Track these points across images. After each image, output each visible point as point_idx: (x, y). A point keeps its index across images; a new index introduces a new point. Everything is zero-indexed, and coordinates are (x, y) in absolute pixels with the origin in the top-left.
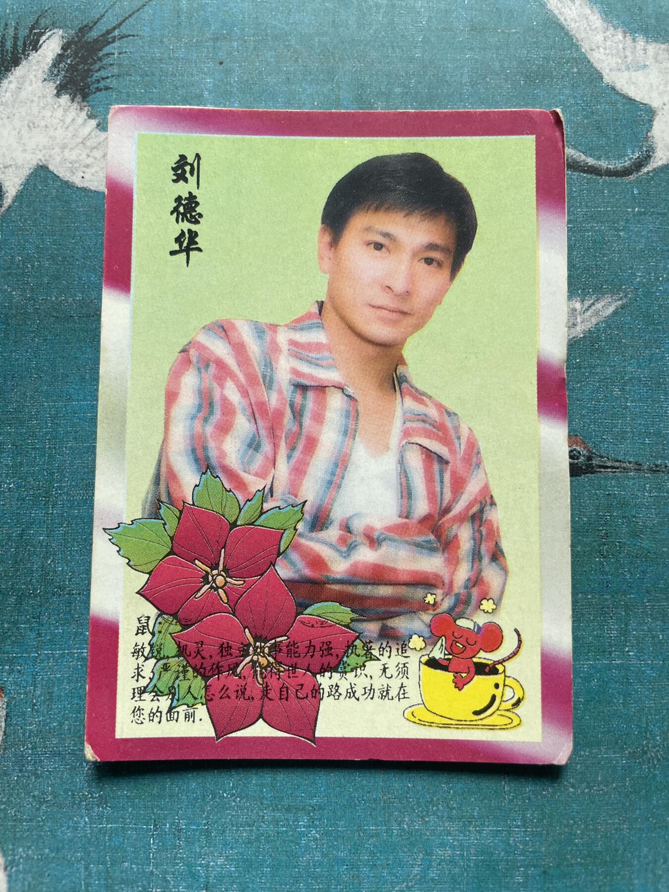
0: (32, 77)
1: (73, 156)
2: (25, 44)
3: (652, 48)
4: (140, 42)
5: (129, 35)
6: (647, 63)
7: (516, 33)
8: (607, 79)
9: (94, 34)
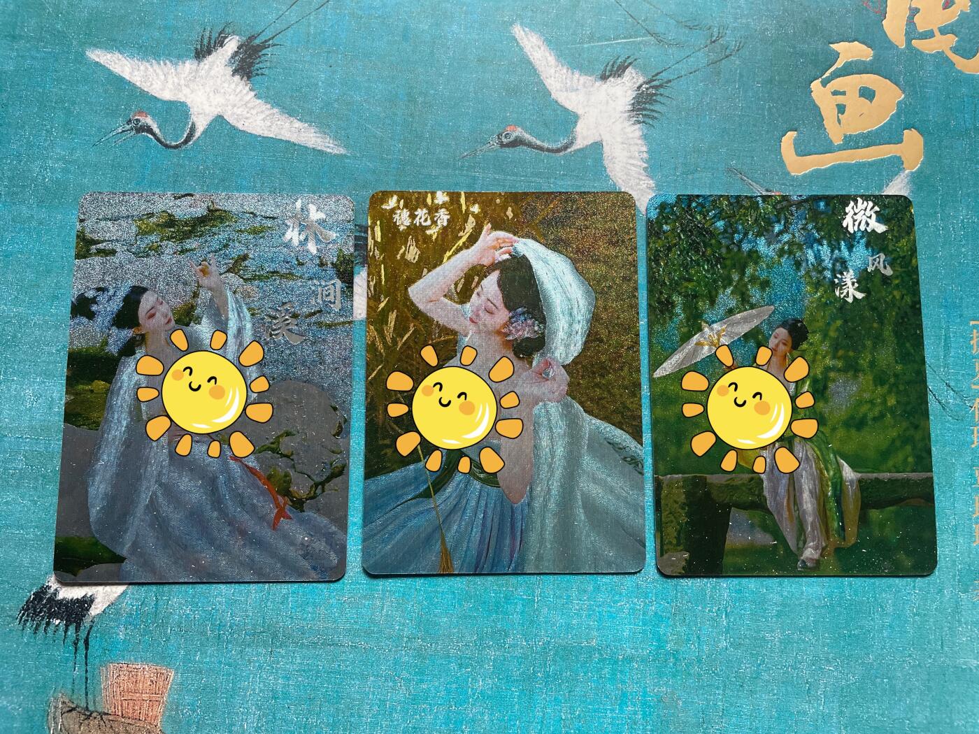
0: (218, 63)
1: (239, 111)
2: (215, 42)
3: (583, 79)
4: (284, 49)
5: (278, 44)
6: (579, 88)
7: (503, 65)
8: (553, 96)
9: (257, 42)
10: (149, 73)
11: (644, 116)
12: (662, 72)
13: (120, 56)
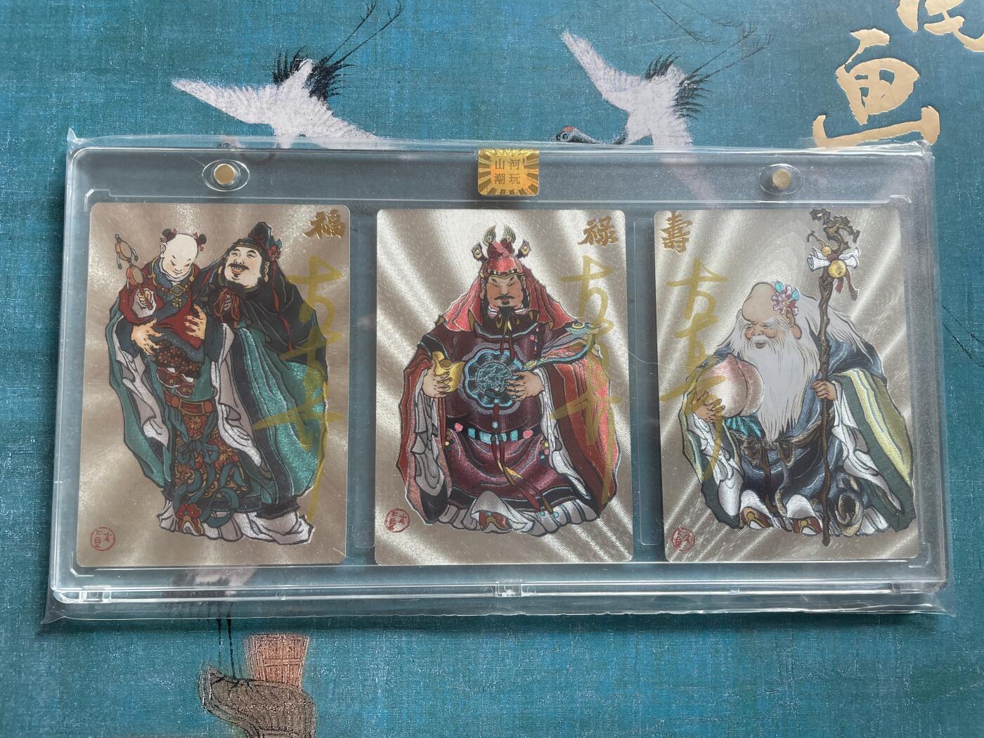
0: (296, 86)
1: (319, 130)
2: (291, 66)
3: (630, 78)
4: (355, 69)
5: (348, 65)
6: (627, 87)
7: (556, 71)
8: (604, 96)
9: (330, 63)
10: (232, 99)
11: (688, 109)
12: (701, 68)
13: (204, 85)
